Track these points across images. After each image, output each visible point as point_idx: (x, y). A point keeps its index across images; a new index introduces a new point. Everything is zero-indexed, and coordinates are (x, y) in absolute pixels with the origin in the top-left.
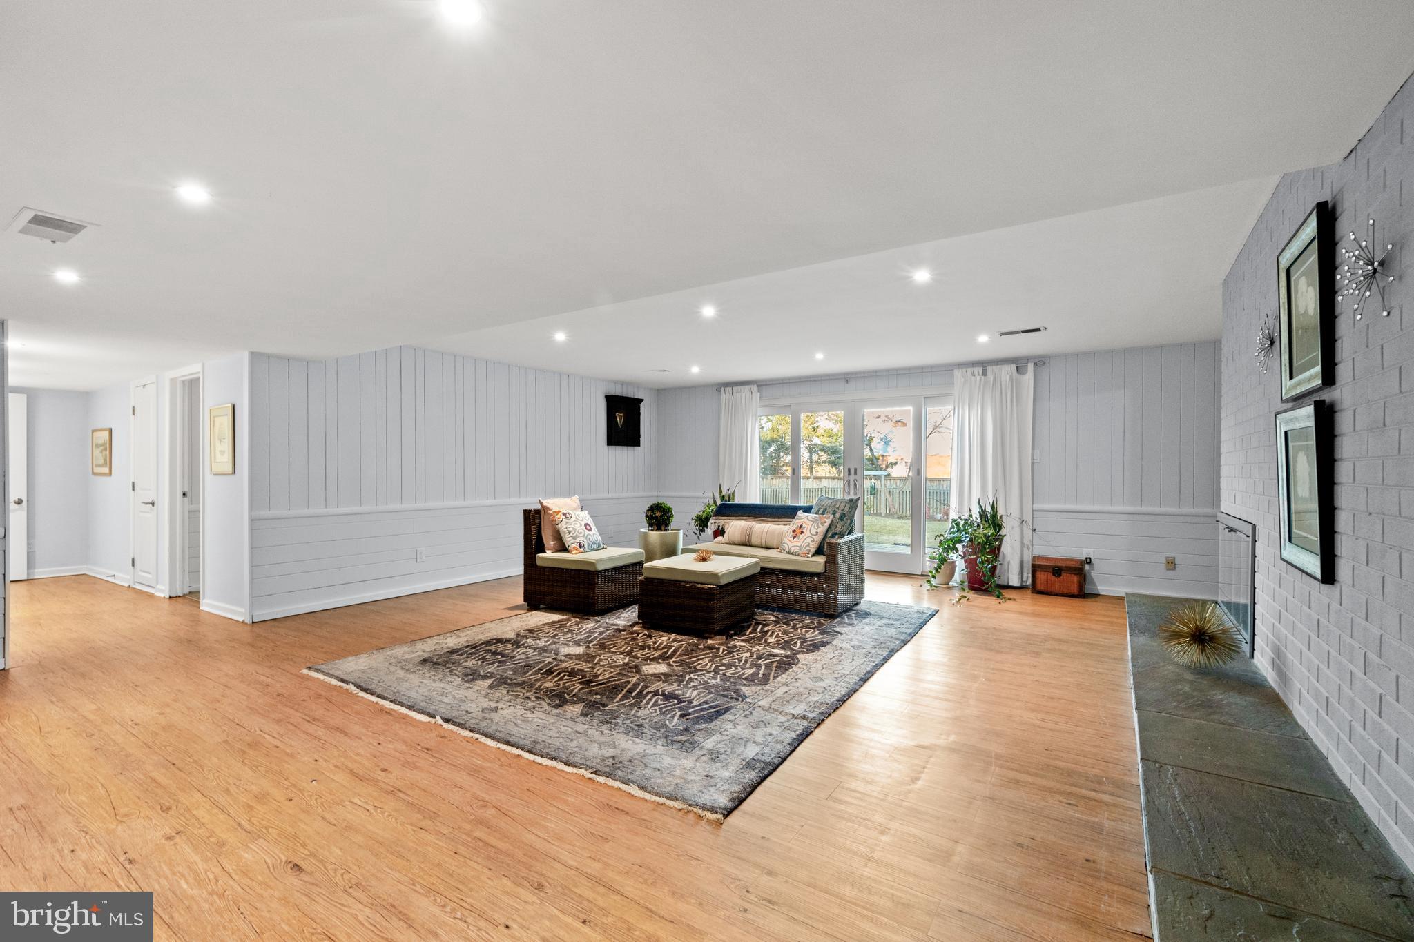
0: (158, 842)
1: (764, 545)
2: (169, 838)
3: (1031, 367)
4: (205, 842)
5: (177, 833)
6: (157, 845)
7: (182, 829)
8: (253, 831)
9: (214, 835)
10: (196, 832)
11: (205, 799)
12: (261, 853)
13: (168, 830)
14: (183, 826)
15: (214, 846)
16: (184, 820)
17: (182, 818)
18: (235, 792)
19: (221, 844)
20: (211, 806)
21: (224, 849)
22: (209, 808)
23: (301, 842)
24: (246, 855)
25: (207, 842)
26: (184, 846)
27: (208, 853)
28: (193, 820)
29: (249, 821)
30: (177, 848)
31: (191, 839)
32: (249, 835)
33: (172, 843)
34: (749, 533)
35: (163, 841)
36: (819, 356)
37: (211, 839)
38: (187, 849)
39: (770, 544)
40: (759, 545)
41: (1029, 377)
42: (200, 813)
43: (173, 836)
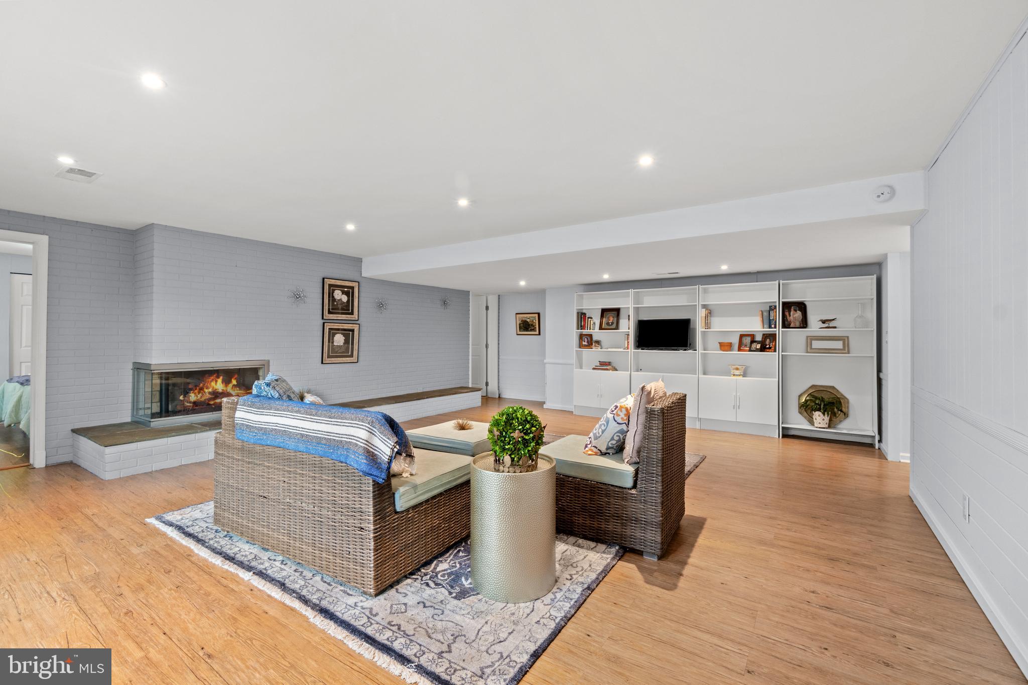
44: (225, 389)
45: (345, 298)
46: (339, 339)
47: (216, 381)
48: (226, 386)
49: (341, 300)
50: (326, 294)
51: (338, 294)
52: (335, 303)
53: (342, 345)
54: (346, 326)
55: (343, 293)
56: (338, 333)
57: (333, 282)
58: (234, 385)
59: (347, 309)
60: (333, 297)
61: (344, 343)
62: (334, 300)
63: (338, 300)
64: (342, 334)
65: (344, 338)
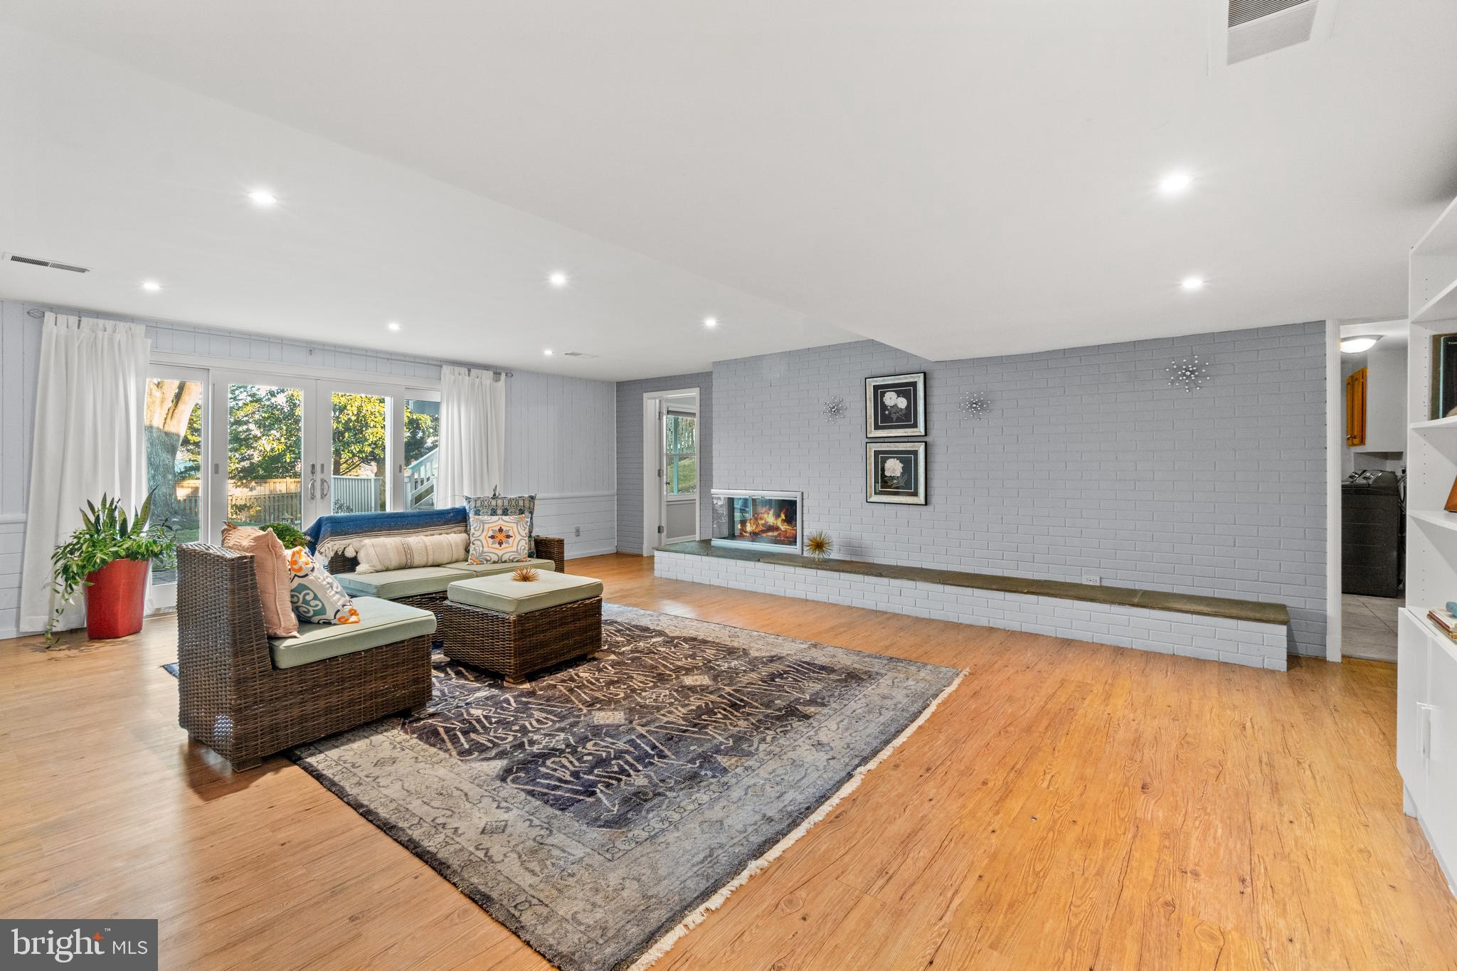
0: (1207, 878)
1: (430, 562)
2: (1196, 874)
3: (503, 375)
4: (1174, 847)
5: (1186, 873)
6: (1211, 878)
7: (1178, 873)
8: (1133, 825)
9: (1162, 845)
10: (1171, 860)
11: (1127, 883)
12: (1151, 809)
13: (1190, 882)
14: (1174, 876)
15: (1172, 838)
16: (1167, 879)
17: (1166, 883)
18: (1095, 866)
19: (1166, 835)
20: (1131, 872)
21: (1168, 831)
22: (1135, 872)
23: (1119, 795)
24: (1161, 815)
25: (1172, 845)
26: (1191, 857)
27: (1182, 837)
28: (1161, 872)
29: (1125, 833)
30: (1199, 860)
31: (1181, 857)
32: (1140, 825)
33: (1198, 868)
34: (407, 550)
35: (1203, 876)
36: (394, 327)
37: (1167, 844)
38: (1192, 854)
39: (439, 561)
40: (424, 564)
41: (502, 384)
42: (1148, 874)
43: (1191, 872)
44: (775, 522)
45: (902, 403)
46: (894, 467)
47: (768, 514)
48: (776, 519)
49: (895, 406)
50: (871, 401)
51: (891, 399)
52: (887, 412)
53: (899, 475)
54: (901, 447)
55: (899, 394)
56: (891, 458)
57: (880, 381)
58: (782, 520)
59: (907, 418)
60: (883, 403)
61: (903, 474)
62: (884, 407)
63: (891, 407)
64: (898, 458)
65: (901, 465)
